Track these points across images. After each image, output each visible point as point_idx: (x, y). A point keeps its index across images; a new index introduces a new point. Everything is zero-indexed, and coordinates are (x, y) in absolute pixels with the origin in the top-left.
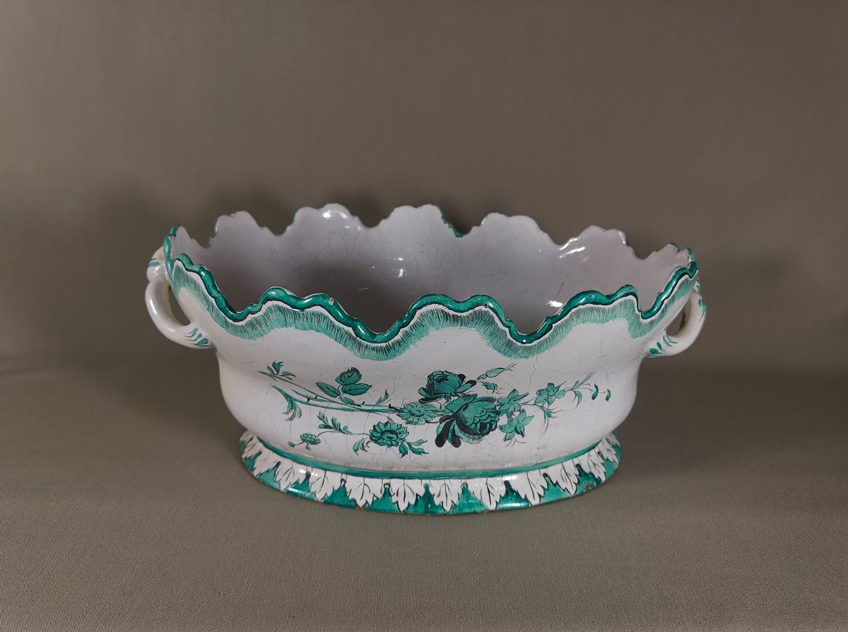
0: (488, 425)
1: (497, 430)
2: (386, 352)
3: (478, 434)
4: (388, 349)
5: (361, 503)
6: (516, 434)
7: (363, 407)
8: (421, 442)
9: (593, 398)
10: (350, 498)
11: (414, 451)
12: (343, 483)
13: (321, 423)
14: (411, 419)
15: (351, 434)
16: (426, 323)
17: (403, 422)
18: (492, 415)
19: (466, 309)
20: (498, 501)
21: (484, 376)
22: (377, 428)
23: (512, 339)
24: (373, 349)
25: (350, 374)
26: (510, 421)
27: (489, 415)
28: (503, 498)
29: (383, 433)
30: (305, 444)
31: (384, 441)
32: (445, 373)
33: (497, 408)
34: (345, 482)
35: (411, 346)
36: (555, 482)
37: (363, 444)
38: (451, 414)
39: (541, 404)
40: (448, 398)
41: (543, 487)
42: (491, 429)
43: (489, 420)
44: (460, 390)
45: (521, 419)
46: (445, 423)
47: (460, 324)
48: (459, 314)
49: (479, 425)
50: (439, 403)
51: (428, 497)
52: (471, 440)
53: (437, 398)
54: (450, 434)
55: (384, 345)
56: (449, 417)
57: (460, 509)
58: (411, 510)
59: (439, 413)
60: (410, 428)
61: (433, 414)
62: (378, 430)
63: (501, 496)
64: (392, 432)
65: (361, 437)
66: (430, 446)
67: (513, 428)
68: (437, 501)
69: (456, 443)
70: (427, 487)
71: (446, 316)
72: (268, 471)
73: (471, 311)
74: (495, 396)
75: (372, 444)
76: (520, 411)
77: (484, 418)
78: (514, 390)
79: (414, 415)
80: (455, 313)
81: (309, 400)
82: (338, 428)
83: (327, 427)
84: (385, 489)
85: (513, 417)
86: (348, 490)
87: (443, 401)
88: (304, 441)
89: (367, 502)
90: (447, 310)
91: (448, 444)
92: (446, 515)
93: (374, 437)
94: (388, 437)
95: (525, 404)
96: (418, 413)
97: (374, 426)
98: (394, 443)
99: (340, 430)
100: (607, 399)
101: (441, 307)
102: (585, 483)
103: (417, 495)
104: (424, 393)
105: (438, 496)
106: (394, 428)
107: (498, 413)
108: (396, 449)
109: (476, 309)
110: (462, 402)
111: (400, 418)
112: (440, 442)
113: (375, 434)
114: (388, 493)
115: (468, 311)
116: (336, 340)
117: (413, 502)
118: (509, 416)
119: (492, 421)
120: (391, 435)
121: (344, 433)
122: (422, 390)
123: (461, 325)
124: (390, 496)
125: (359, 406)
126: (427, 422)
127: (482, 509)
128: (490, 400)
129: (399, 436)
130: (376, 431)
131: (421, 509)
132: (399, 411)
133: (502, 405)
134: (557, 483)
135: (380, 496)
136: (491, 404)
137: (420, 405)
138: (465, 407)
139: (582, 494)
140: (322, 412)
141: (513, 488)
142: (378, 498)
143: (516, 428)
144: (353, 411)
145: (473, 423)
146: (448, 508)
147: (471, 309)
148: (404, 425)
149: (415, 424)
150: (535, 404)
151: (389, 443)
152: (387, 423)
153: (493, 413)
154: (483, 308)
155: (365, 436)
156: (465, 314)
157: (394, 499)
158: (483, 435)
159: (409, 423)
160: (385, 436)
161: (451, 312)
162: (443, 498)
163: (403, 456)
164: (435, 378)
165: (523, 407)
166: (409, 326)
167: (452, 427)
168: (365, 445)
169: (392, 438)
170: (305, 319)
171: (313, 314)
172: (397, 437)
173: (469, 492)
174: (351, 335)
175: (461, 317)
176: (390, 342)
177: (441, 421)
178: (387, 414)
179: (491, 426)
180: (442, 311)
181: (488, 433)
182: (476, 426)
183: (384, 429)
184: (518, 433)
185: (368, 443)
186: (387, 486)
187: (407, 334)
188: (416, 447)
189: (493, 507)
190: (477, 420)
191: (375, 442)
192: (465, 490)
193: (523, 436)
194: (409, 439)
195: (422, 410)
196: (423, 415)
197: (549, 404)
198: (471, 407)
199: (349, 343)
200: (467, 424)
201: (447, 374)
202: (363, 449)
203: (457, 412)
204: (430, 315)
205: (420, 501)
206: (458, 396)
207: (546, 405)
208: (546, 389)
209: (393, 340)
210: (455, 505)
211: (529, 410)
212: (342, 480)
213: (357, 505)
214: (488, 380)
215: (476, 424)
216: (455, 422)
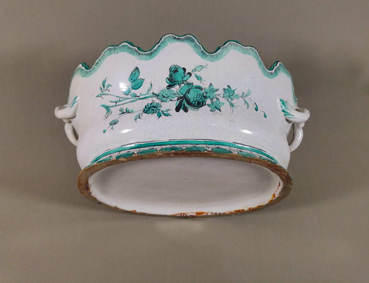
0: (201, 103)
1: (206, 106)
2: (150, 55)
3: (197, 107)
6: (216, 109)
7: (141, 97)
8: (168, 110)
9: (256, 110)
11: (165, 115)
13: (121, 112)
15: (134, 112)
16: (166, 41)
17: (159, 102)
18: (202, 98)
21: (195, 70)
22: (147, 106)
23: (204, 50)
24: (145, 54)
25: (135, 72)
26: (212, 103)
27: (201, 98)
29: (149, 108)
30: (111, 126)
31: (150, 112)
32: (176, 66)
33: (205, 94)
35: (161, 51)
37: (139, 115)
38: (182, 96)
39: (227, 98)
40: (180, 85)
42: (203, 105)
43: (201, 101)
44: (185, 79)
45: (218, 103)
46: (180, 100)
47: (180, 41)
48: (180, 37)
49: (196, 102)
50: (176, 89)
52: (193, 109)
53: (174, 85)
54: (182, 106)
55: (149, 52)
56: (181, 98)
58: (163, 149)
59: (177, 95)
60: (163, 104)
61: (173, 96)
62: (148, 107)
64: (154, 107)
65: (138, 113)
66: (173, 112)
67: (214, 106)
69: (186, 110)
71: (175, 38)
73: (184, 36)
74: (203, 86)
75: (144, 114)
76: (216, 98)
77: (199, 99)
78: (211, 84)
79: (164, 97)
80: (178, 37)
81: (116, 103)
82: (128, 112)
83: (123, 113)
85: (213, 101)
87: (177, 87)
88: (111, 125)
90: (175, 36)
91: (181, 111)
93: (145, 111)
94: (152, 110)
95: (218, 95)
96: (166, 96)
97: (146, 106)
98: (155, 112)
99: (129, 112)
104: (168, 81)
106: (155, 105)
107: (205, 97)
108: (156, 115)
109: (186, 36)
110: (186, 88)
111: (158, 100)
112: (178, 109)
113: (146, 109)
116: (130, 53)
118: (212, 100)
119: (203, 101)
120: (153, 109)
121: (131, 113)
122: (167, 79)
123: (181, 41)
125: (139, 96)
126: (171, 100)
128: (200, 88)
129: (157, 108)
130: (146, 108)
131: (169, 149)
132: (157, 96)
133: (206, 93)
136: (201, 91)
137: (167, 90)
138: (188, 91)
140: (122, 107)
143: (216, 106)
144: (136, 101)
145: (194, 101)
148: (160, 103)
149: (165, 102)
150: (223, 97)
151: (152, 112)
152: (151, 103)
153: (203, 97)
154: (189, 36)
155: (141, 111)
156: (182, 37)
158: (200, 107)
159: (162, 101)
160: (150, 110)
161: (177, 37)
163: (159, 118)
164: (172, 70)
165: (218, 97)
166: (159, 43)
167: (183, 103)
168: (140, 116)
169: (153, 110)
171: (122, 46)
172: (156, 109)
174: (136, 50)
175: (181, 38)
176: (152, 51)
177: (178, 99)
178: (151, 98)
179: (203, 104)
180: (173, 36)
181: (201, 107)
182: (195, 103)
183: (150, 106)
184: (218, 109)
185: (142, 114)
187: (159, 46)
188: (166, 113)
190: (195, 100)
191: (146, 113)
193: (221, 112)
194: (162, 109)
195: (168, 94)
196: (169, 97)
197: (231, 100)
198: (191, 91)
199: (135, 53)
200: (191, 102)
201: (178, 67)
202: (140, 118)
203: (185, 95)
204: (168, 38)
206: (184, 84)
207: (229, 100)
208: (227, 89)
211: (222, 100)
214: (197, 73)
215: (195, 102)
216: (184, 100)
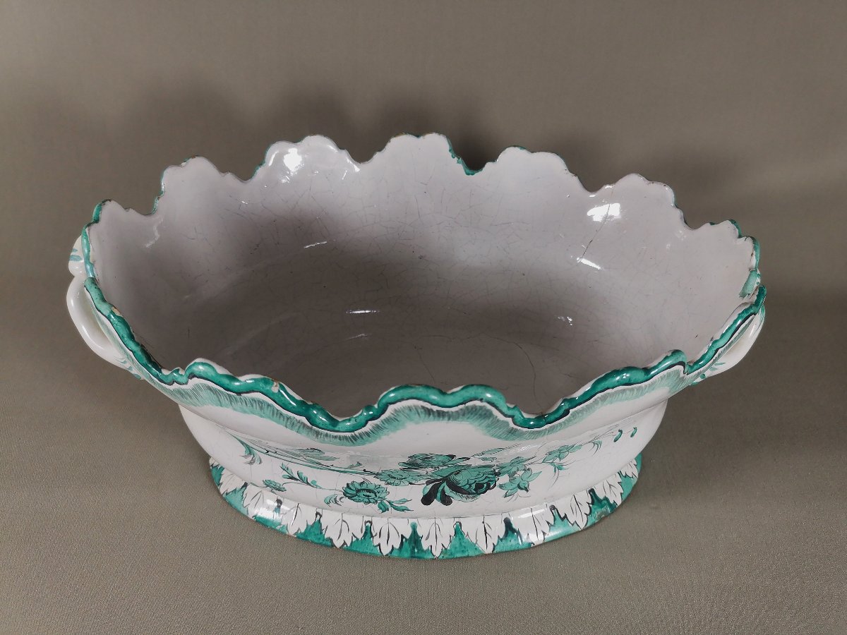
0: (485, 485)
1: (497, 488)
2: (352, 441)
3: (474, 494)
4: (354, 438)
5: (338, 544)
6: (519, 490)
7: (332, 468)
8: (404, 501)
9: (615, 441)
10: (326, 537)
11: (397, 509)
12: (318, 516)
13: (286, 473)
14: (389, 481)
15: (321, 488)
16: (401, 418)
17: (383, 484)
18: (490, 476)
19: (454, 403)
20: (495, 544)
21: (480, 455)
22: (351, 486)
23: (515, 427)
24: (336, 437)
26: (512, 480)
27: (487, 477)
28: (501, 540)
29: (358, 491)
30: (270, 488)
31: (361, 498)
32: (429, 455)
33: (497, 471)
34: (321, 516)
35: (383, 437)
36: (562, 516)
37: (335, 499)
38: (440, 478)
39: (551, 461)
40: (435, 468)
41: (548, 523)
42: (488, 488)
43: (486, 481)
44: (450, 463)
45: (525, 477)
46: (431, 485)
47: (446, 418)
48: (445, 410)
49: (474, 486)
50: (425, 471)
51: (415, 539)
52: (464, 499)
53: (422, 467)
54: (439, 495)
55: (348, 434)
56: (437, 480)
57: (451, 554)
58: (395, 554)
59: (426, 478)
60: (390, 488)
61: (417, 478)
62: (353, 488)
63: (499, 537)
64: (369, 491)
65: (332, 493)
66: (415, 504)
67: (515, 485)
68: (425, 545)
69: (446, 501)
70: (414, 528)
71: (429, 412)
72: (235, 491)
73: (461, 407)
74: (494, 463)
75: (346, 500)
76: (524, 470)
77: (481, 479)
78: (517, 457)
79: (394, 478)
80: (440, 409)
81: (268, 452)
82: (305, 481)
83: (292, 478)
84: (367, 527)
85: (516, 475)
86: (324, 527)
87: (430, 470)
88: (267, 485)
89: (345, 543)
90: (428, 406)
91: (436, 503)
92: (435, 560)
93: (349, 493)
94: (364, 495)
95: (531, 464)
96: (399, 477)
97: (348, 484)
98: (371, 500)
99: (308, 483)
100: (632, 436)
101: (421, 403)
102: (598, 511)
103: (403, 537)
104: (405, 465)
105: (427, 539)
106: (371, 487)
107: (498, 474)
108: (375, 506)
109: (468, 404)
110: (453, 470)
111: (378, 480)
112: (427, 500)
113: (348, 491)
114: (369, 534)
115: (457, 406)
116: (286, 427)
117: (397, 546)
118: (512, 475)
119: (490, 481)
120: (368, 494)
121: (312, 486)
122: (402, 463)
123: (449, 419)
124: (372, 536)
125: (327, 466)
126: (411, 484)
127: (477, 553)
128: (488, 466)
129: (378, 495)
130: (350, 489)
131: (406, 554)
132: (376, 475)
133: (502, 468)
134: (566, 516)
135: (360, 536)
136: (489, 469)
137: (401, 472)
138: (457, 473)
139: (594, 525)
140: (285, 464)
141: (514, 526)
142: (357, 539)
143: (519, 485)
144: (321, 469)
145: (467, 484)
146: (437, 553)
147: (461, 404)
148: (383, 486)
149: (397, 485)
150: (543, 462)
151: (366, 500)
152: (362, 483)
153: (492, 474)
154: (477, 403)
155: (337, 492)
156: (454, 409)
157: (376, 541)
158: (479, 494)
159: (388, 484)
160: (361, 494)
161: (435, 408)
162: (431, 541)
163: (383, 512)
164: (418, 457)
165: (528, 467)
166: (379, 420)
167: (441, 488)
168: (338, 499)
169: (369, 496)
170: (244, 404)
171: (253, 400)
172: (376, 496)
173: (462, 533)
174: (304, 425)
175: (448, 412)
176: (356, 432)
177: (428, 483)
178: (362, 476)
179: (488, 485)
180: (423, 407)
181: (485, 492)
183: (359, 488)
184: (522, 489)
185: (341, 498)
186: (368, 524)
187: (377, 427)
188: (399, 505)
189: (489, 550)
190: (472, 481)
191: (350, 498)
192: (458, 531)
193: (528, 491)
194: (389, 498)
195: (405, 475)
196: (405, 478)
197: (560, 459)
198: (464, 473)
199: (305, 432)
200: (460, 485)
201: (433, 455)
202: (336, 503)
203: (447, 476)
204: (407, 411)
205: (406, 545)
206: (448, 466)
207: (557, 461)
208: (558, 450)
209: (360, 431)
210: (446, 549)
211: (536, 468)
212: (317, 514)
213: (333, 545)
214: (484, 456)
215: (470, 485)
216: (445, 484)
